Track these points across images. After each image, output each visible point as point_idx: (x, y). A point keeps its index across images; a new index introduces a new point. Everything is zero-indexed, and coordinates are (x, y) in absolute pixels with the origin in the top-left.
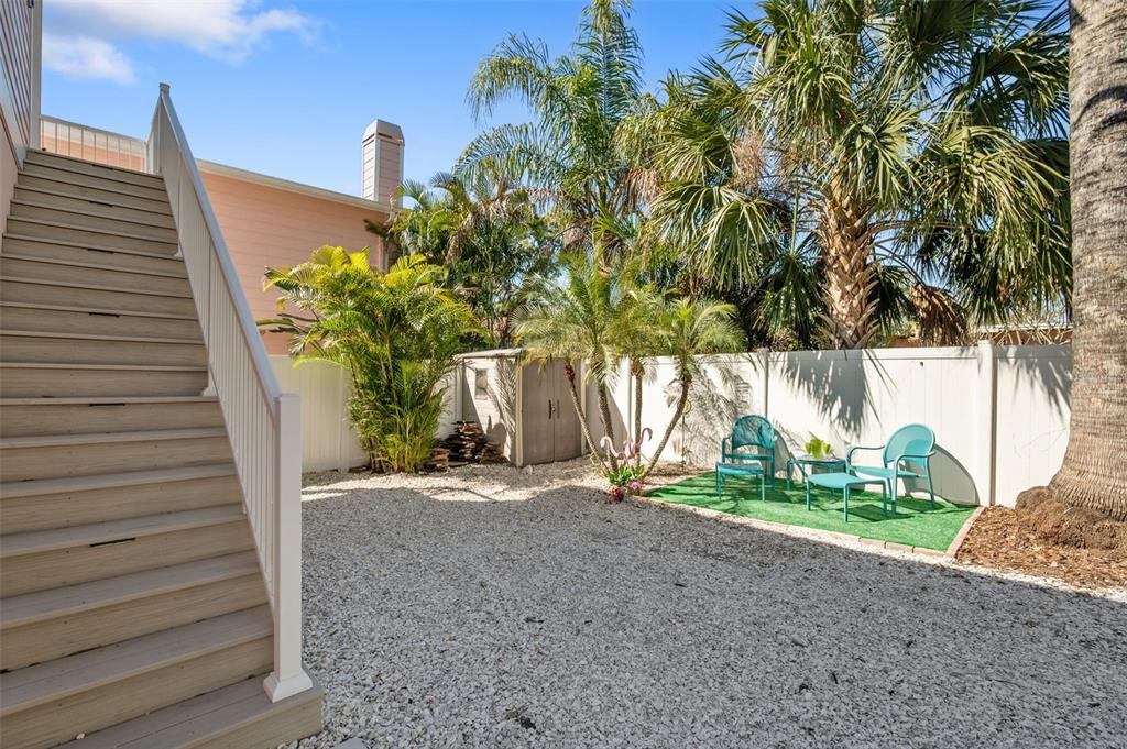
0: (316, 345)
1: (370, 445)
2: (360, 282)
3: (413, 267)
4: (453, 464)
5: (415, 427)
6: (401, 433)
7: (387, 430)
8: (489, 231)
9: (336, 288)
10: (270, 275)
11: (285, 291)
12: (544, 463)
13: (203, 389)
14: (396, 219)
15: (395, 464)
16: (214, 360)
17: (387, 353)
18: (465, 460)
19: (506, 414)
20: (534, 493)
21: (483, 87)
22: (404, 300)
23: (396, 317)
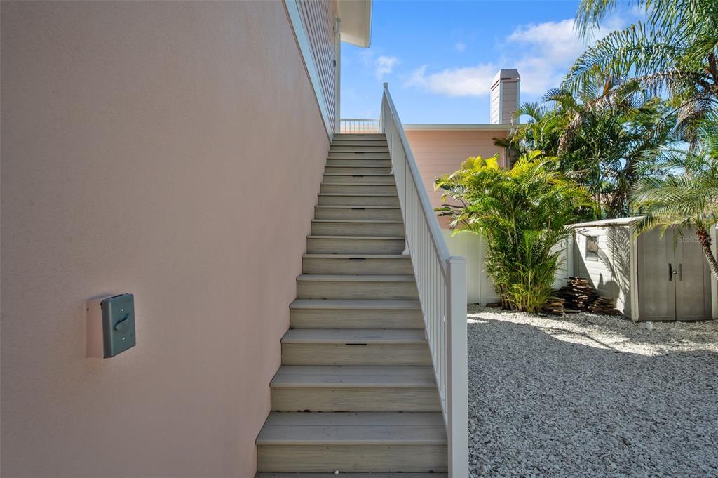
0: (464, 222)
1: (501, 289)
2: (492, 178)
3: (531, 161)
4: (567, 310)
5: (535, 281)
6: (524, 284)
7: (514, 280)
8: (594, 124)
9: (477, 184)
10: (437, 182)
11: (446, 191)
12: (664, 321)
13: (403, 250)
14: (515, 133)
15: (519, 305)
16: (409, 232)
17: (513, 225)
18: (578, 308)
19: (618, 274)
20: (661, 350)
21: (590, 8)
22: (525, 186)
23: (519, 200)
